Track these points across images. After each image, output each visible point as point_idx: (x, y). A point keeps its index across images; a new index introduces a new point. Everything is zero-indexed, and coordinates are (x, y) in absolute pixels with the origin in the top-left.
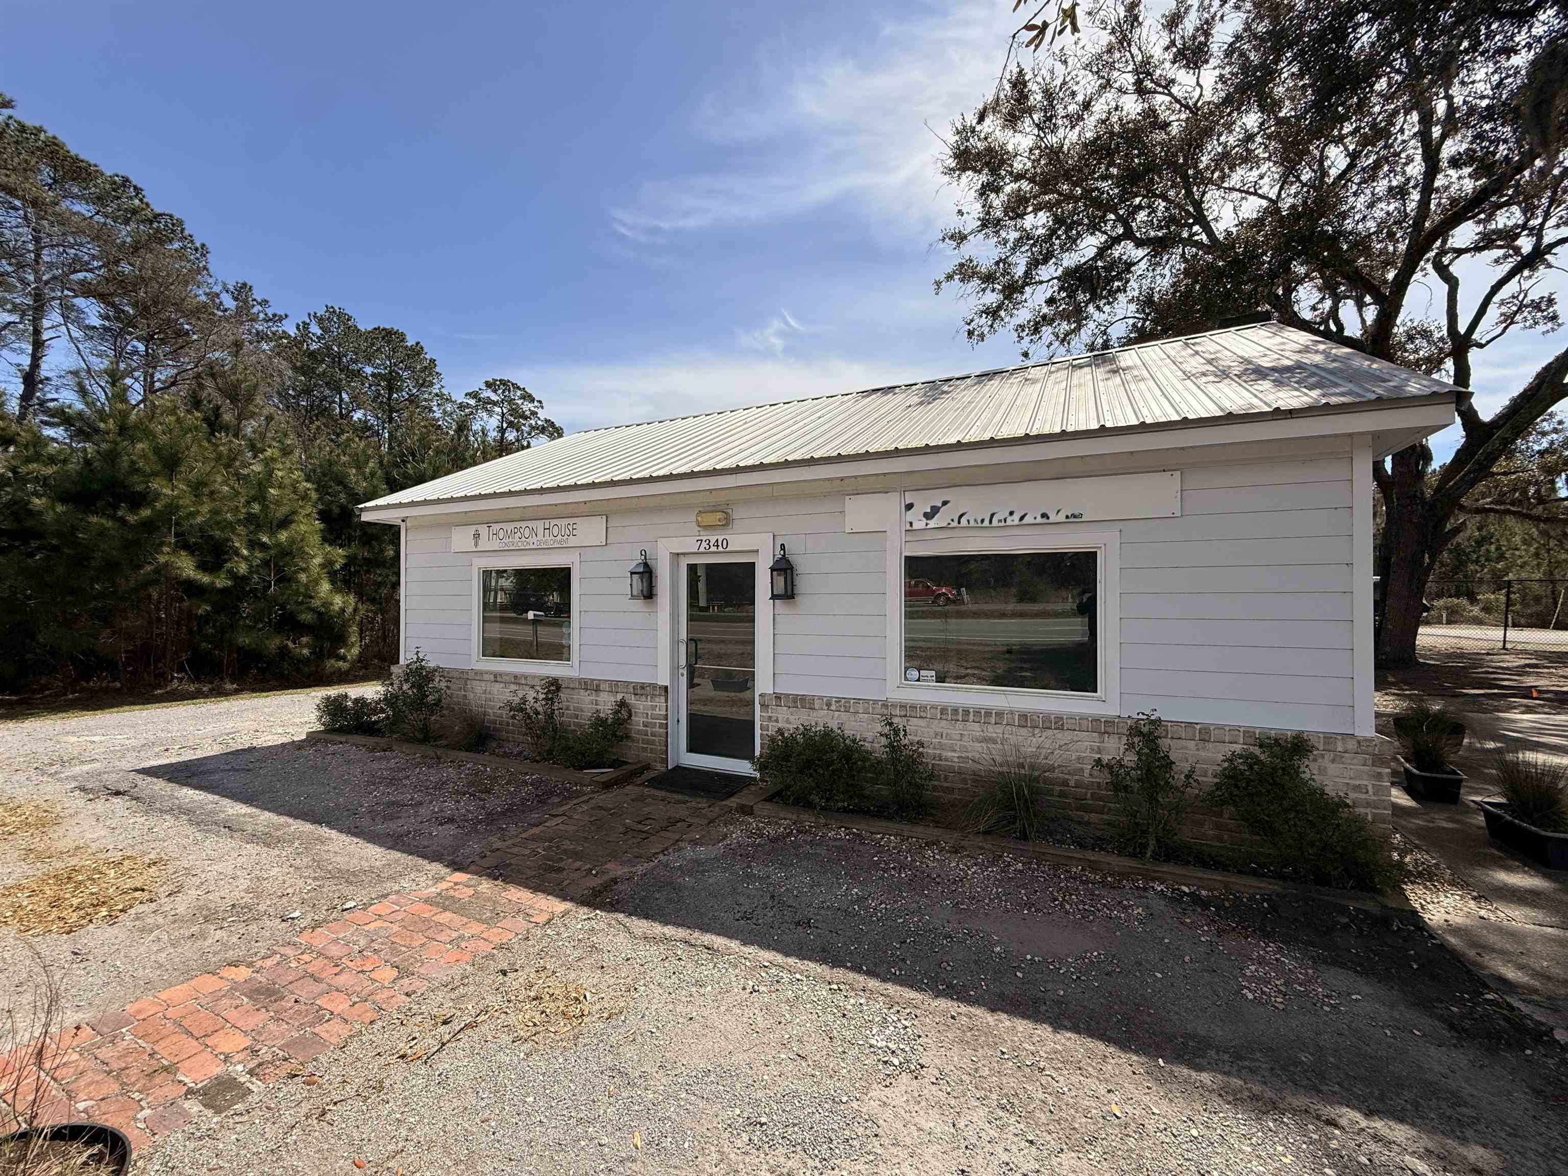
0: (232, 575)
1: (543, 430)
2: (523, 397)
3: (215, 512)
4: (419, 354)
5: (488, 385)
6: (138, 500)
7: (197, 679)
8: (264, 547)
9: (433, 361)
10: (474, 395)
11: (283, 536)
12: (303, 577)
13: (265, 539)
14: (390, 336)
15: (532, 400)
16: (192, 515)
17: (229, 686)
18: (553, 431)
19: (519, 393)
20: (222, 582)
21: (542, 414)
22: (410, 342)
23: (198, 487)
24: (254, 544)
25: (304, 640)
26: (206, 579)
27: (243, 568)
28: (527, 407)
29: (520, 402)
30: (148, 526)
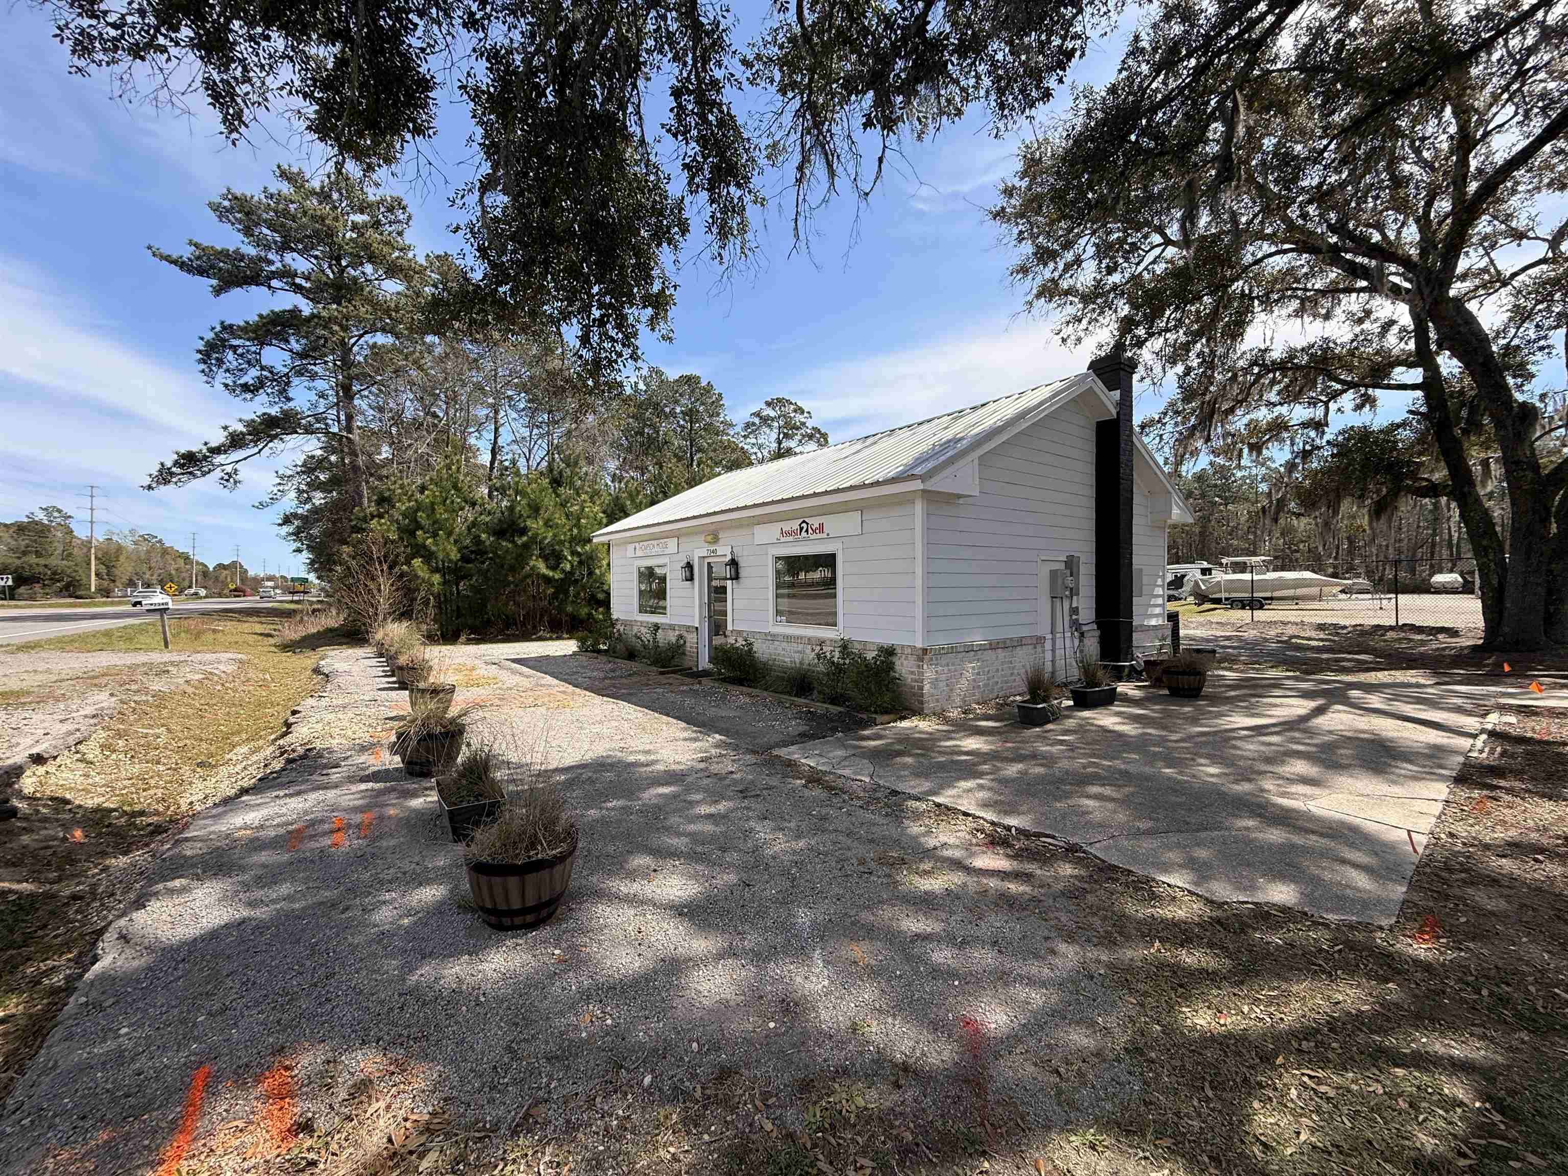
0: (563, 571)
1: (811, 437)
2: (795, 411)
3: (555, 535)
4: (708, 392)
5: (768, 404)
6: (523, 531)
7: (552, 631)
8: (579, 554)
9: (720, 395)
10: (757, 414)
11: (587, 548)
12: (597, 571)
13: (579, 550)
14: (689, 380)
15: (803, 412)
16: (545, 538)
17: (565, 636)
18: (819, 437)
19: (792, 407)
20: (558, 575)
21: (810, 423)
22: (704, 383)
23: (548, 524)
24: (573, 553)
25: (601, 609)
26: (551, 574)
27: (568, 567)
28: (800, 418)
29: (792, 415)
30: (526, 546)
